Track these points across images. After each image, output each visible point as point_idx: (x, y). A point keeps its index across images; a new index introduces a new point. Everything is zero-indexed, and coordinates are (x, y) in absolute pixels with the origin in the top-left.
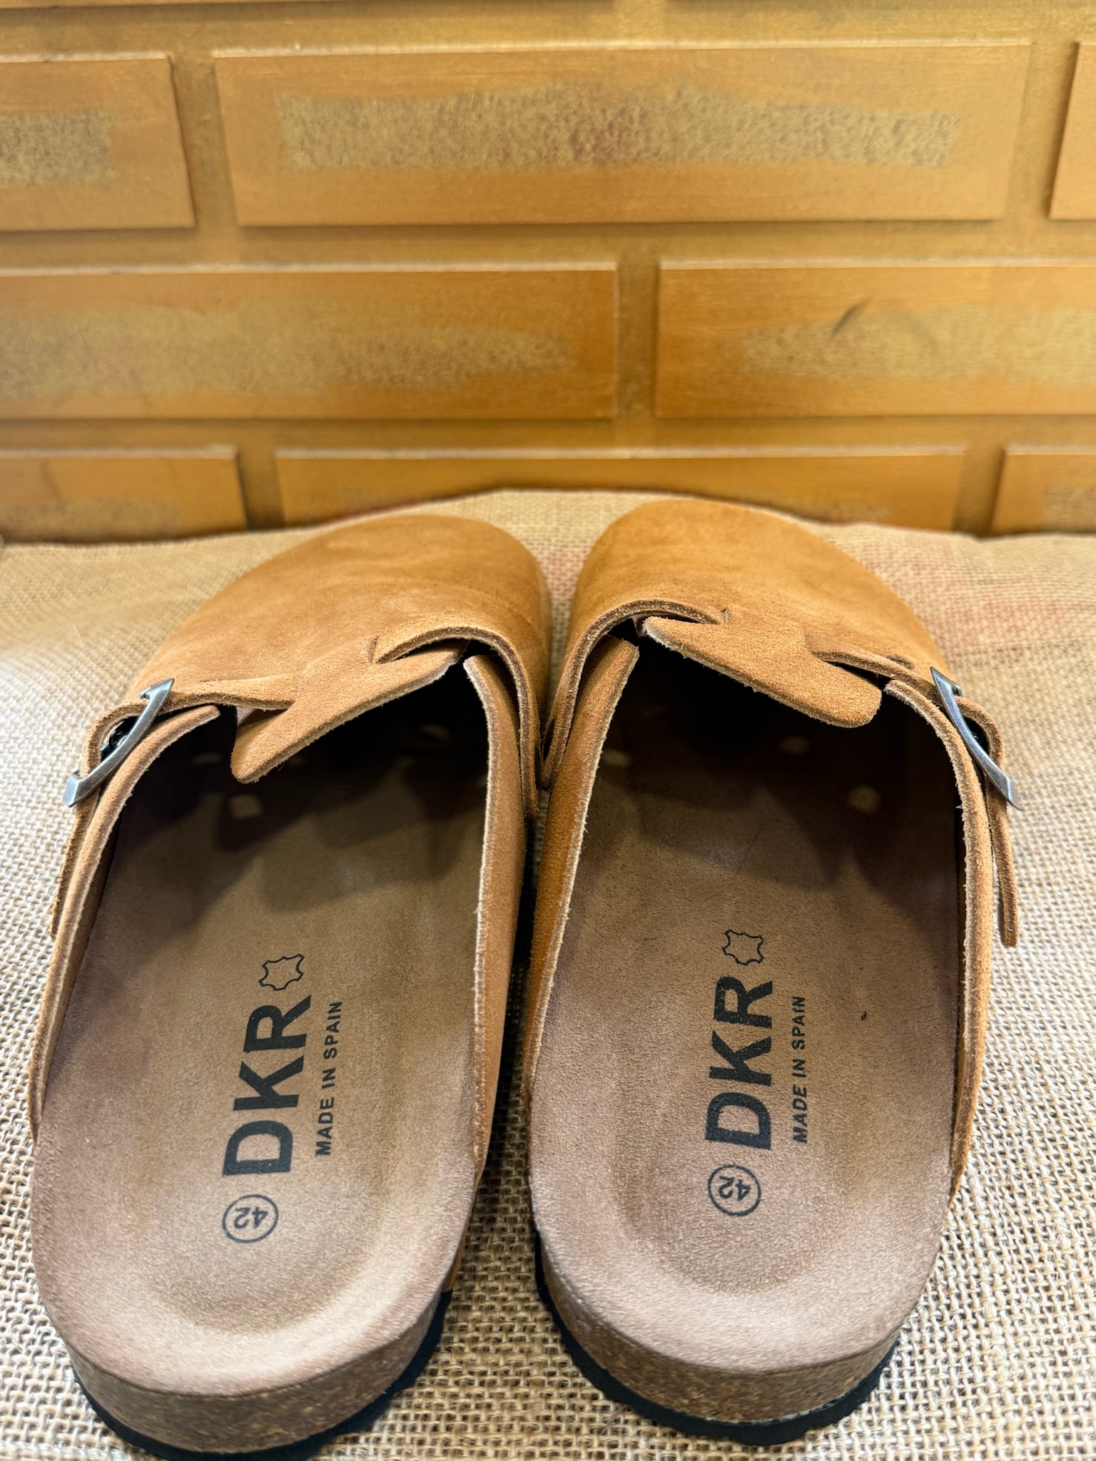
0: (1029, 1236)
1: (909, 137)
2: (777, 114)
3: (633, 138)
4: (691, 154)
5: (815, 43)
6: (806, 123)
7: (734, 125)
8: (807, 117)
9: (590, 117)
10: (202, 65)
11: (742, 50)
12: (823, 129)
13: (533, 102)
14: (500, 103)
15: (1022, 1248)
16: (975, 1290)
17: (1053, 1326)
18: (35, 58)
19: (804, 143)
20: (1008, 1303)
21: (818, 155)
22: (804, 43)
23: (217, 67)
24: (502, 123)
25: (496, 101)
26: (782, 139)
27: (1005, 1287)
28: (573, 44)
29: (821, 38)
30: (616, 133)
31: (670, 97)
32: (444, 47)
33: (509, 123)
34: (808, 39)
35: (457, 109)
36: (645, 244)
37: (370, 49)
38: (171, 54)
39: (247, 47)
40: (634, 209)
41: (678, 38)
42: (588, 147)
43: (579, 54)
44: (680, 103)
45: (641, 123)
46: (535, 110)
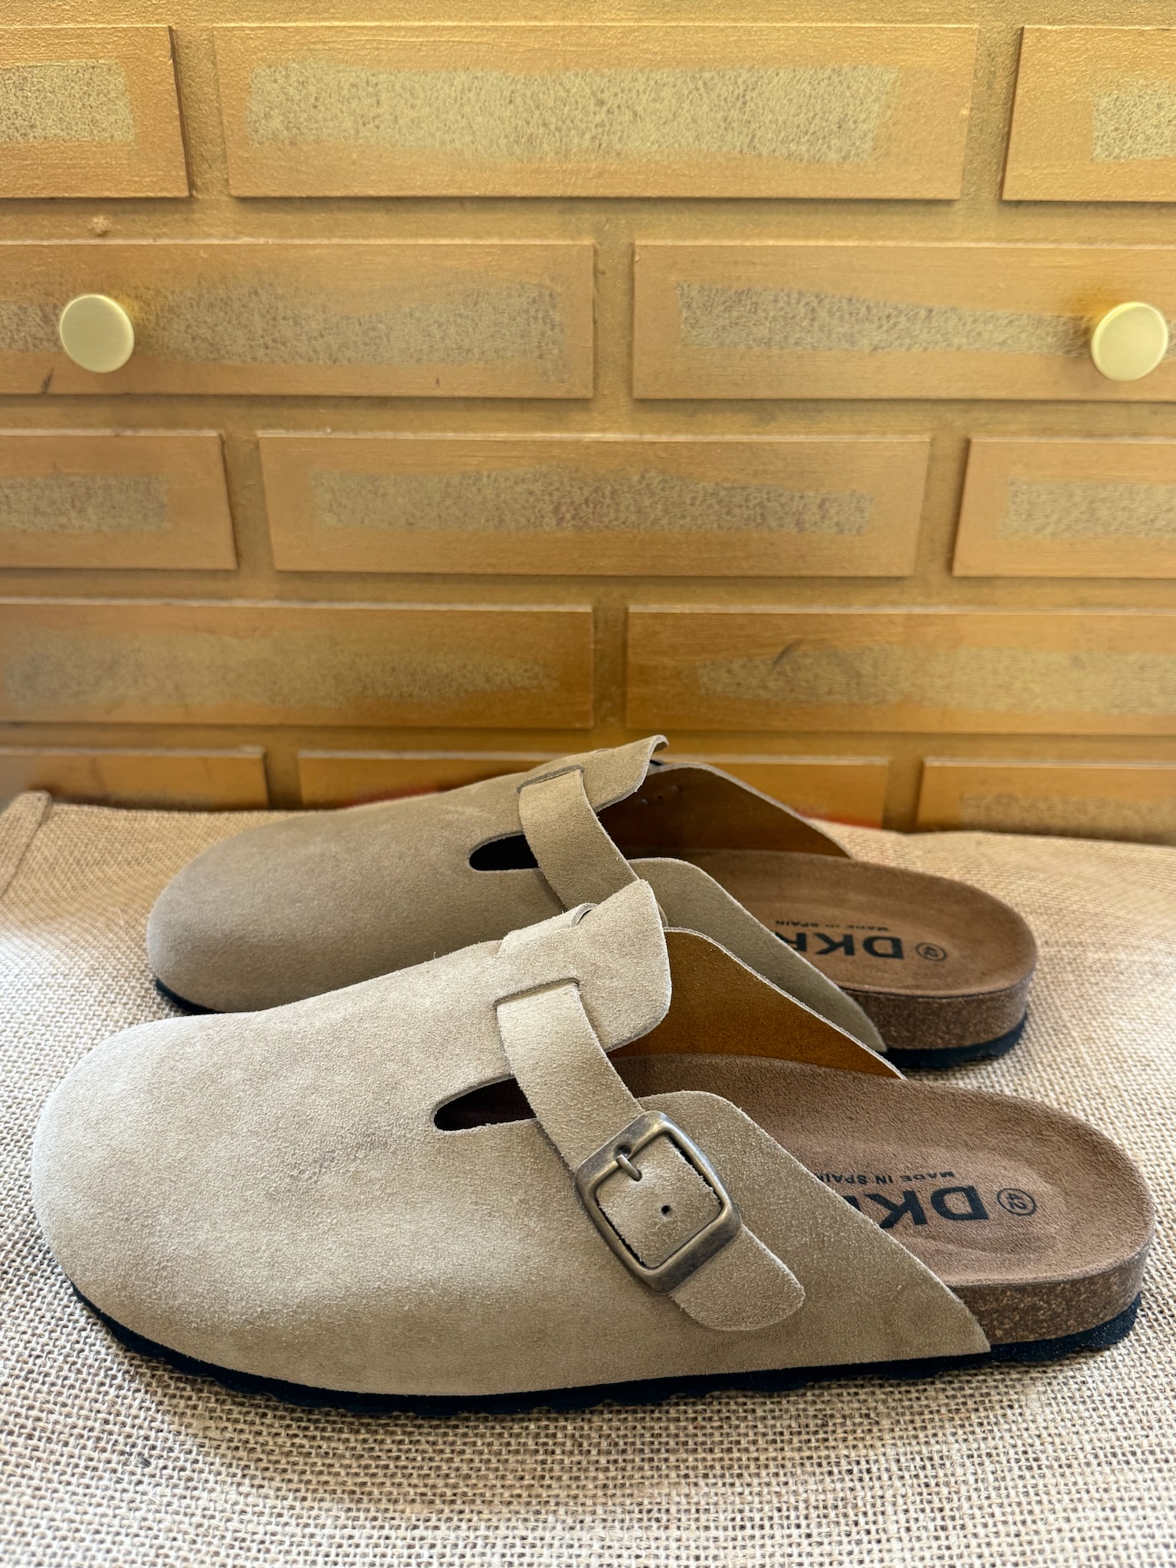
0: (928, 1464)
1: (833, 511)
2: (723, 493)
3: (605, 510)
4: (653, 523)
5: (755, 438)
6: (747, 500)
7: (688, 501)
8: (748, 495)
9: (570, 492)
10: (248, 441)
11: (694, 443)
12: (761, 504)
13: (523, 481)
14: (496, 480)
15: (922, 1474)
16: (879, 1509)
17: (944, 1543)
18: (107, 432)
19: (745, 516)
20: (908, 1521)
21: (758, 525)
22: (745, 439)
23: (261, 445)
24: (498, 496)
25: (492, 478)
26: (728, 513)
27: (905, 1507)
28: (557, 435)
29: (759, 433)
30: (591, 505)
31: (636, 478)
32: (450, 435)
33: (503, 497)
34: (748, 434)
35: (461, 484)
36: (616, 592)
37: (389, 435)
38: (223, 432)
39: (287, 429)
40: (606, 565)
41: (641, 433)
42: (568, 516)
43: (560, 443)
44: (644, 483)
45: (612, 498)
46: (525, 486)
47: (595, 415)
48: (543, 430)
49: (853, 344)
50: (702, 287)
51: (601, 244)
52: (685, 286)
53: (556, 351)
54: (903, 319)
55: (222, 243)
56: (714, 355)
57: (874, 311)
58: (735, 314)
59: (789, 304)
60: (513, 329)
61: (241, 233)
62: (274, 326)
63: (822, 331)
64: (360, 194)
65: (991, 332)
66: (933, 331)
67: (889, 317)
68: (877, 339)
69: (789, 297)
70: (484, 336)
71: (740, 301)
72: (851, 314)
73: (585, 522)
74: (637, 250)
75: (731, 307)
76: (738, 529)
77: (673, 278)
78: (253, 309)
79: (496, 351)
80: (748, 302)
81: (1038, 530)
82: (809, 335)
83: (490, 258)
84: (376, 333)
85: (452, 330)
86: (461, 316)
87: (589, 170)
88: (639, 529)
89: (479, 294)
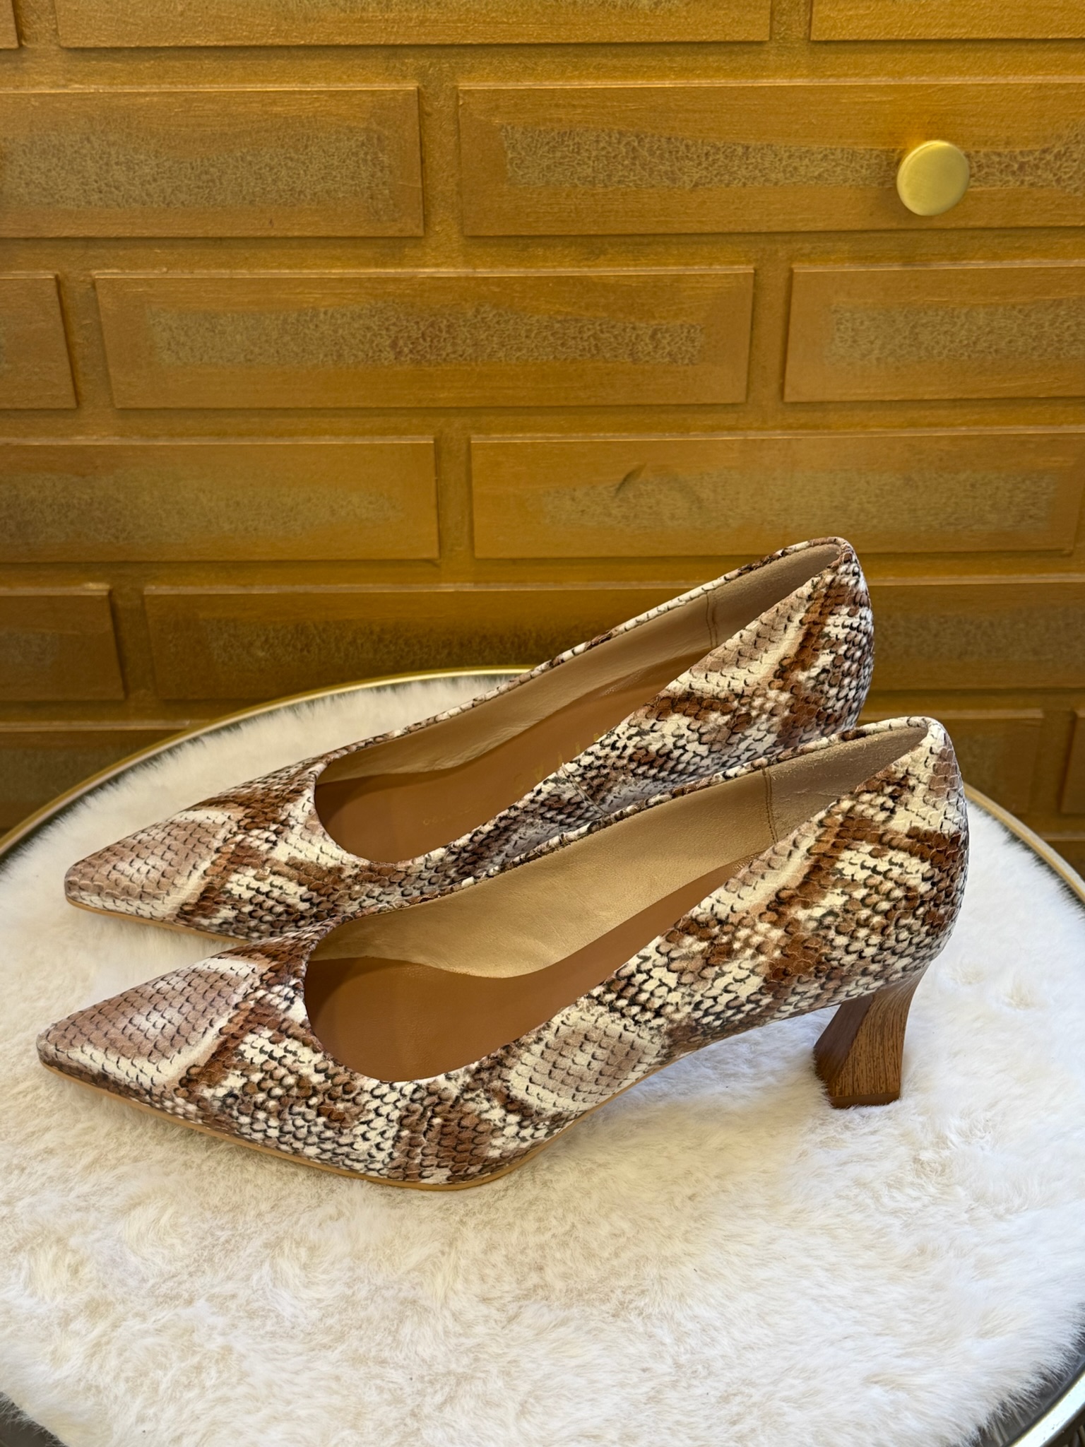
3: (442, 344)
5: (585, 271)
6: (580, 332)
7: (523, 333)
8: (582, 327)
9: (407, 327)
10: (84, 281)
11: (527, 278)
12: (595, 336)
13: (360, 316)
14: (332, 316)
19: (580, 347)
21: (593, 355)
22: (576, 272)
23: (97, 285)
24: (335, 331)
25: (329, 314)
26: (563, 345)
28: (391, 271)
29: (589, 267)
31: (470, 313)
32: (285, 273)
33: (340, 331)
34: (579, 267)
35: (298, 321)
36: (458, 423)
37: (225, 273)
38: (58, 273)
39: (123, 269)
40: (445, 397)
41: (475, 267)
42: (406, 350)
46: (361, 322)
47: (428, 250)
48: (377, 266)
49: (674, 180)
50: (525, 128)
51: (424, 86)
52: (509, 128)
53: (387, 192)
54: (721, 156)
55: (53, 91)
56: (540, 194)
57: (693, 149)
58: (558, 154)
59: (610, 144)
60: (343, 171)
61: (71, 80)
62: (107, 171)
63: (644, 169)
64: (187, 44)
65: (807, 166)
66: (751, 167)
67: (707, 154)
68: (696, 177)
69: (610, 137)
70: (315, 178)
71: (563, 141)
72: (670, 152)
73: (422, 355)
74: (461, 95)
75: (554, 147)
76: (574, 361)
77: (497, 121)
78: (85, 156)
79: (327, 192)
80: (571, 143)
81: (864, 356)
82: (632, 174)
83: (317, 104)
84: (209, 177)
85: (284, 172)
86: (291, 159)
87: (411, 19)
88: (476, 361)
89: (308, 137)
